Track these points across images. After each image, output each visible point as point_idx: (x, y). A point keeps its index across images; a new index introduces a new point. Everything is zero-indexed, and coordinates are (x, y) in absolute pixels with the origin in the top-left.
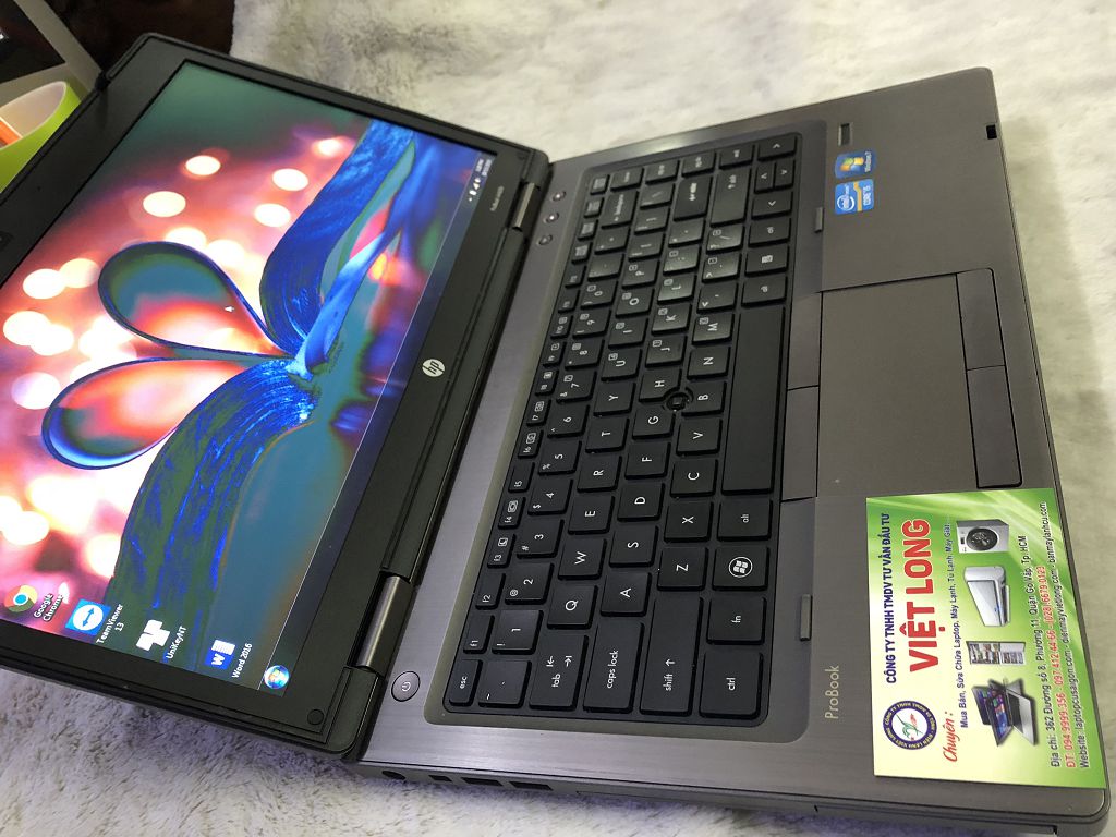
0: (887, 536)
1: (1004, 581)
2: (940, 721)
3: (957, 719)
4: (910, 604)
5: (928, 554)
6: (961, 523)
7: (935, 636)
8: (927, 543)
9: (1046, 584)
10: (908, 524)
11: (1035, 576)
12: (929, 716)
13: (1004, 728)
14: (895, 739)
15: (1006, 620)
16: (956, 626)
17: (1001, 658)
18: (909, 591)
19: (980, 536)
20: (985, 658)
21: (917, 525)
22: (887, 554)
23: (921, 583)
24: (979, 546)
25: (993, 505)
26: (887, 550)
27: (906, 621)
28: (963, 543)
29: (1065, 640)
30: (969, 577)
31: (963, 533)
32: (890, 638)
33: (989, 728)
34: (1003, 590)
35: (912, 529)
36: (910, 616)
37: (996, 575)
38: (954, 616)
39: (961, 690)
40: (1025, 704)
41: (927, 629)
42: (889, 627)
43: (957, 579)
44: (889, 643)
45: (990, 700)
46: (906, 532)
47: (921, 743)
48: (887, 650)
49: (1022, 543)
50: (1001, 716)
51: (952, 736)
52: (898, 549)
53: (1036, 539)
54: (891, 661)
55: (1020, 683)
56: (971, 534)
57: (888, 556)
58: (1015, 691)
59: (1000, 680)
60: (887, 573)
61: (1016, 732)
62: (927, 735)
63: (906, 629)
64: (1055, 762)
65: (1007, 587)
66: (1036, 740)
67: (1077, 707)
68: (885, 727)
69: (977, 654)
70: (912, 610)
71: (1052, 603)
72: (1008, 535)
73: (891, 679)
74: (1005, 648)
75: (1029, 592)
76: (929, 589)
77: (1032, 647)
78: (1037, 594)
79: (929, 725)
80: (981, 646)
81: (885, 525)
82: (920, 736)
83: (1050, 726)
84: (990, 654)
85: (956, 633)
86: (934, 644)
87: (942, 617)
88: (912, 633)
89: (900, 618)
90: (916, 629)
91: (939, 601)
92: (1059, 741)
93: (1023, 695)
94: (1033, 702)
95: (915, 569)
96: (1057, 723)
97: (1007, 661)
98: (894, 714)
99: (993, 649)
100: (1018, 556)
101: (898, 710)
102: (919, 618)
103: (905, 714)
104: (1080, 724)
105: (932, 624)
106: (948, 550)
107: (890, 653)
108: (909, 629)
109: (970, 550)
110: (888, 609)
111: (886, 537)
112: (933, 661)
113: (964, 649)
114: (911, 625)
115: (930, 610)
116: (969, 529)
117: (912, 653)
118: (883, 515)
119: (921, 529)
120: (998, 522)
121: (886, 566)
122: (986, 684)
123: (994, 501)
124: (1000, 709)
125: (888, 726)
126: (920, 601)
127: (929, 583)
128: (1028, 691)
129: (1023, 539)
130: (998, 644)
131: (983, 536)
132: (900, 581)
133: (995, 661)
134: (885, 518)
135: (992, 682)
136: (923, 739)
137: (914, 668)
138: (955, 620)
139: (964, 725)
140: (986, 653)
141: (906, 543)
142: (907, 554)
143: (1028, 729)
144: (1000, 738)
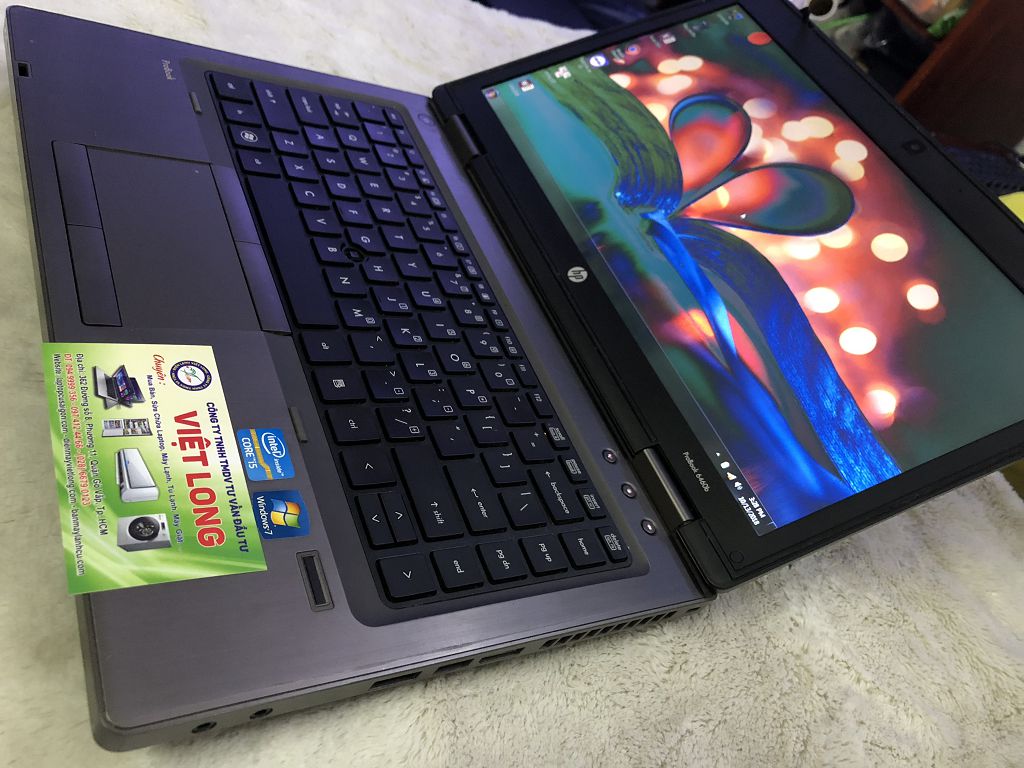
0: (238, 528)
1: (121, 488)
2: (168, 379)
3: (155, 380)
4: (205, 463)
5: (196, 511)
6: (165, 545)
7: (180, 439)
8: (199, 522)
9: (81, 489)
10: (220, 541)
11: (92, 495)
12: (177, 381)
13: (120, 376)
14: (200, 367)
15: (119, 454)
16: (162, 447)
17: (122, 424)
18: (208, 475)
19: (147, 532)
20: (136, 424)
21: (211, 541)
22: (235, 509)
23: (198, 483)
24: (146, 522)
25: (135, 568)
26: (236, 514)
27: (206, 450)
28: (163, 524)
29: (67, 441)
30: (155, 491)
31: (164, 534)
32: (218, 436)
33: (130, 376)
34: (122, 480)
35: (215, 536)
36: (203, 454)
37: (129, 493)
38: (165, 455)
39: (154, 400)
40: (103, 391)
41: (187, 444)
42: (220, 444)
43: (165, 487)
44: (217, 432)
45: (130, 394)
46: (220, 533)
47: (180, 365)
48: (218, 426)
49: (103, 528)
50: (121, 383)
51: (158, 370)
52: (224, 514)
53: (90, 533)
54: (213, 418)
55: (106, 407)
56: (155, 534)
57: (233, 508)
58: (111, 401)
59: (123, 408)
60: (231, 491)
61: (110, 375)
62: (178, 369)
63: (205, 443)
64: (80, 357)
65: (118, 483)
66: (94, 369)
67: (60, 392)
68: (209, 374)
69: (143, 426)
70: (203, 459)
71: (76, 471)
72: (119, 536)
73: (211, 405)
74: (120, 432)
75: (97, 480)
76: (190, 478)
77: (96, 434)
78: (90, 479)
79: (176, 375)
80: (139, 431)
81: (242, 539)
82: (182, 369)
83: (83, 379)
84: (131, 426)
85: (162, 441)
86: (179, 432)
87: (176, 454)
88: (200, 440)
89: (212, 452)
90: (196, 444)
91: (180, 468)
92: (76, 370)
93: (104, 398)
94: (96, 394)
95: (206, 496)
96: (77, 381)
97: (118, 422)
98: (204, 383)
99: (129, 430)
100: (108, 514)
101: (201, 385)
102: (196, 452)
103: (195, 382)
104: (59, 382)
105: (183, 448)
106: (176, 516)
107: (215, 424)
108: (203, 443)
109: (155, 517)
110: (223, 459)
111: (239, 526)
112: (179, 419)
113: (154, 429)
114: (201, 446)
115: (186, 459)
116: (159, 539)
117: (197, 424)
118: (247, 551)
119: (206, 537)
120: (128, 548)
121: (233, 497)
122: (134, 405)
123: (134, 572)
124: (123, 389)
125: (207, 374)
126: (197, 467)
127: (191, 484)
128: (101, 401)
129: (104, 532)
130: (125, 434)
131: (143, 533)
132: (217, 483)
133: (127, 422)
134: (244, 547)
135: (129, 406)
136: (180, 367)
137: (194, 414)
138: (164, 452)
139: (150, 377)
140: (137, 428)
141: (218, 521)
142: (215, 510)
143: (100, 376)
144: (122, 369)
